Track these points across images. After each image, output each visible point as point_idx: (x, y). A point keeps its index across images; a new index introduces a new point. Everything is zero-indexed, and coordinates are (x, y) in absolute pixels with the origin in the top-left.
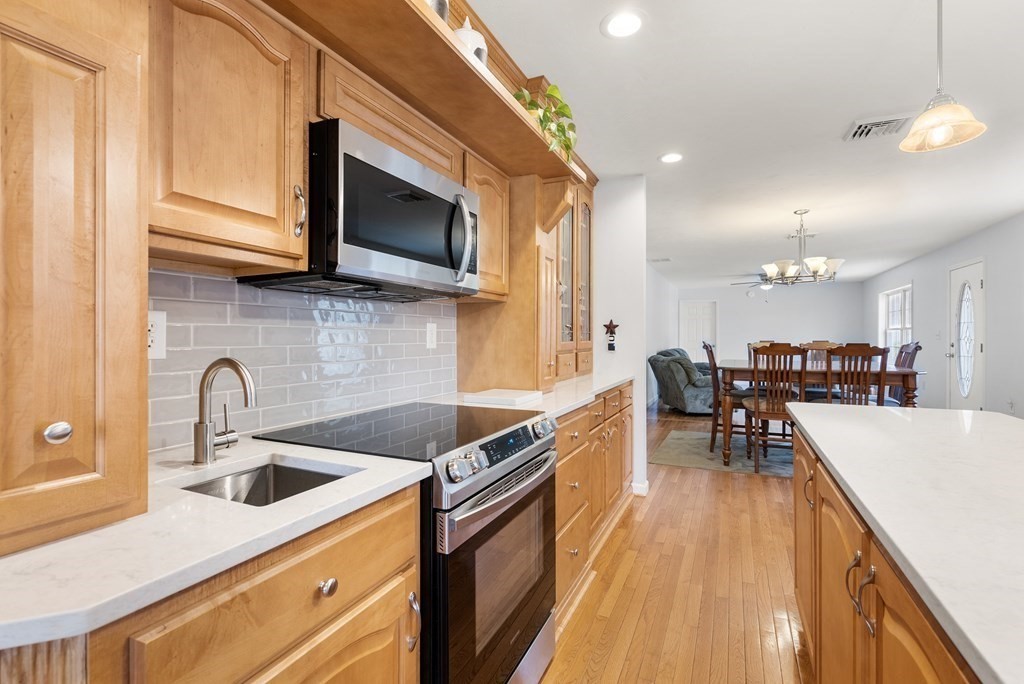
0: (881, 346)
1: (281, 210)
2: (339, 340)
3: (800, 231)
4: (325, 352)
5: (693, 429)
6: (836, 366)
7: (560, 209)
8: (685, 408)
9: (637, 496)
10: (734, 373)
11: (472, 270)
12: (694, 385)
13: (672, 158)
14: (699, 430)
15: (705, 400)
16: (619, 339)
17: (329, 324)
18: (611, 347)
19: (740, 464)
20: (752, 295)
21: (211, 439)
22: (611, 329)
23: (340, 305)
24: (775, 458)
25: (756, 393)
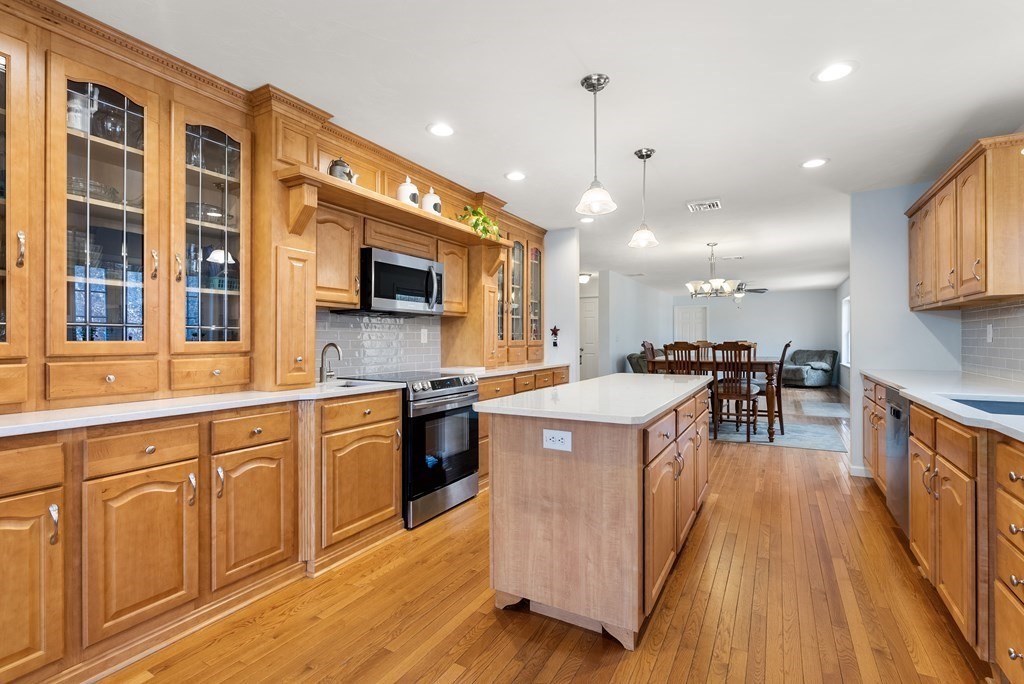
1: (350, 286)
2: (373, 338)
3: (710, 258)
4: (367, 344)
7: (496, 264)
11: (439, 301)
16: (560, 338)
17: (369, 330)
18: (555, 344)
21: (325, 374)
22: (555, 332)
23: (374, 320)
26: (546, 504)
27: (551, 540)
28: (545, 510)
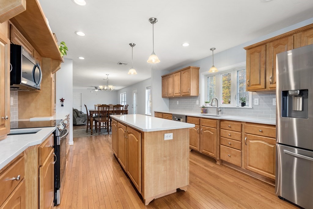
0: (123, 105)
3: (107, 79)
5: (79, 129)
6: (115, 109)
7: (57, 69)
8: (76, 123)
9: (71, 145)
10: (93, 112)
12: (79, 117)
13: (82, 58)
14: (81, 129)
15: (82, 121)
16: (64, 103)
18: (62, 105)
19: (95, 134)
20: (92, 92)
22: (62, 100)
24: (102, 132)
25: (99, 117)
26: (165, 159)
27: (166, 170)
28: (165, 161)
